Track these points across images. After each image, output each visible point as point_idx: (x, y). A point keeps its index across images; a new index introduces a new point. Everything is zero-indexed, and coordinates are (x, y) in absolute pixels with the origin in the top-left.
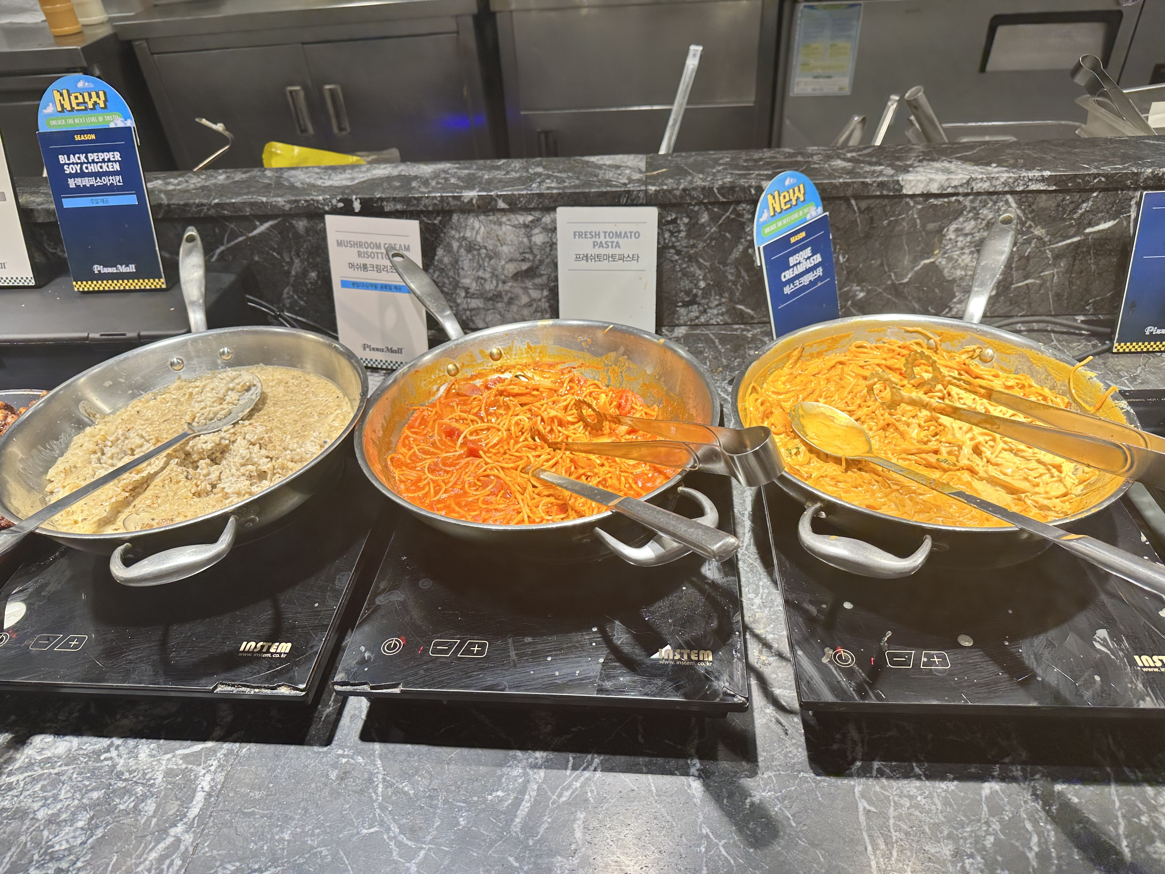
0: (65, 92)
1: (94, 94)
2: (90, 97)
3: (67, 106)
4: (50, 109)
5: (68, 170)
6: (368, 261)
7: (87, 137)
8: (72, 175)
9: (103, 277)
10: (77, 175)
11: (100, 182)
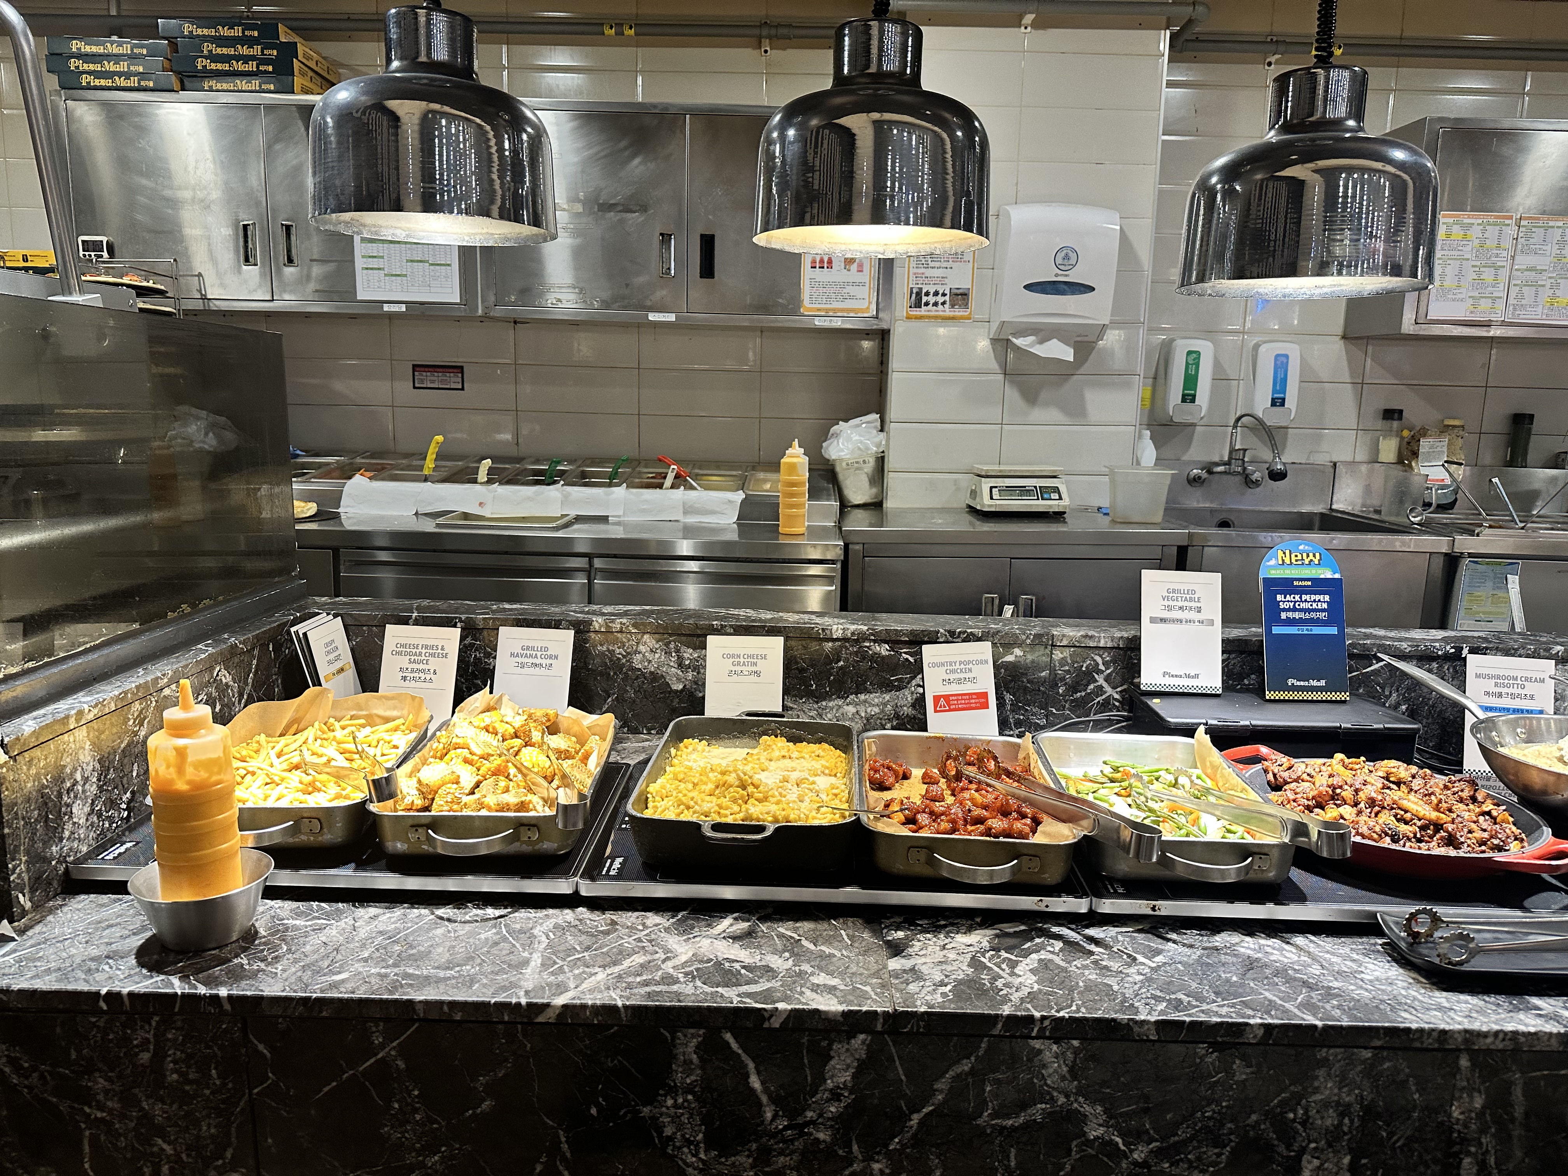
0: (1287, 552)
1: (1311, 555)
2: (1308, 556)
3: (1287, 561)
4: (1273, 562)
5: (1282, 606)
6: (1504, 690)
7: (1304, 583)
8: (1284, 610)
9: (1294, 688)
10: (1289, 610)
11: (1307, 616)
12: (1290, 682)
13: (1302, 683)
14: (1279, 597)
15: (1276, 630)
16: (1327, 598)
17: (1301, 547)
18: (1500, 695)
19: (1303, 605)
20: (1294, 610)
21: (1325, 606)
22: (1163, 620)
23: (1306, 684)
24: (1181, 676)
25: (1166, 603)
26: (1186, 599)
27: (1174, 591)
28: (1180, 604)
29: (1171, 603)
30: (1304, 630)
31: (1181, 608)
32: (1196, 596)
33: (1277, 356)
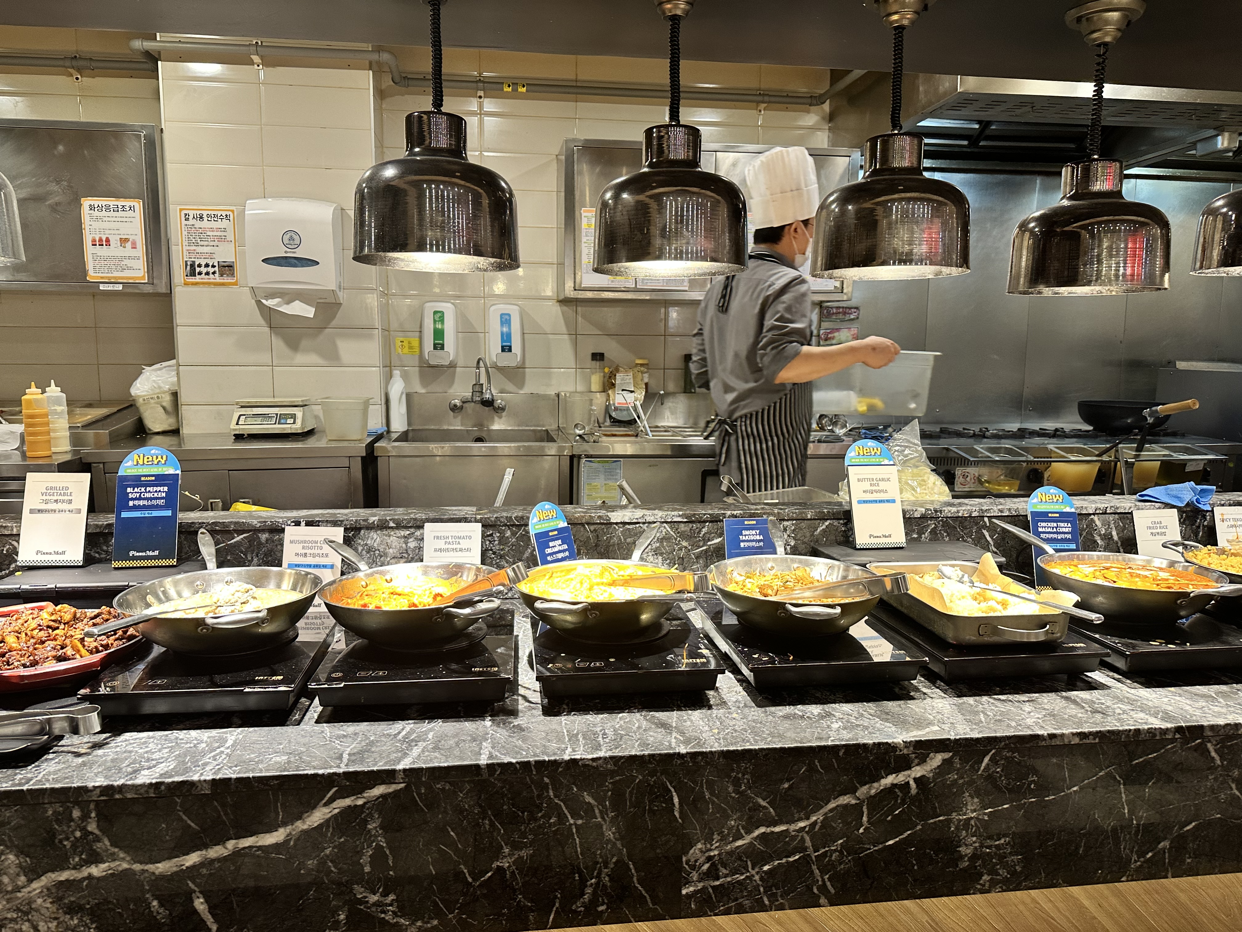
0: (142, 456)
1: (159, 457)
2: (157, 458)
3: (141, 462)
4: (129, 464)
5: (130, 496)
6: (308, 551)
7: (149, 478)
8: (132, 499)
9: (134, 558)
10: (136, 499)
11: (150, 503)
12: (131, 553)
13: (141, 554)
14: (129, 490)
15: (124, 515)
16: (166, 489)
17: (153, 452)
18: (305, 555)
19: (148, 495)
20: (140, 499)
21: (164, 495)
22: (40, 511)
23: (144, 554)
24: (51, 554)
25: (44, 498)
26: (60, 494)
27: (51, 488)
28: (55, 498)
29: (48, 497)
30: (147, 514)
31: (56, 501)
32: (69, 491)
33: (502, 315)
